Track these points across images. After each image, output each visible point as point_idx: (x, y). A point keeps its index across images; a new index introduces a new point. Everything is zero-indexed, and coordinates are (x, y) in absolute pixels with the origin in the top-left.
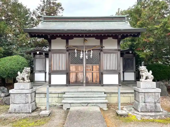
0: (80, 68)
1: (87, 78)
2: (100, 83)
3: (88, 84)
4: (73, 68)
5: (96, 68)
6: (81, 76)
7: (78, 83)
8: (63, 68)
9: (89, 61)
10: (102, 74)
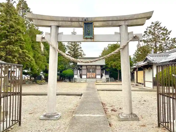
0: (90, 74)
1: (92, 77)
2: (96, 78)
3: (92, 78)
4: (88, 74)
5: (94, 74)
6: (90, 76)
7: (89, 78)
8: (85, 73)
9: (93, 72)
10: (96, 76)
